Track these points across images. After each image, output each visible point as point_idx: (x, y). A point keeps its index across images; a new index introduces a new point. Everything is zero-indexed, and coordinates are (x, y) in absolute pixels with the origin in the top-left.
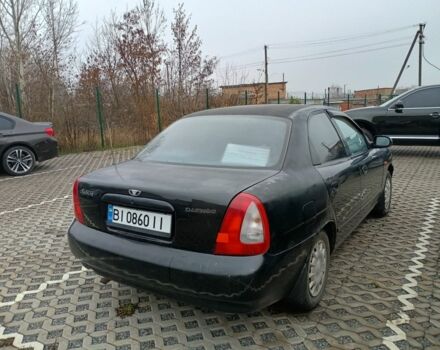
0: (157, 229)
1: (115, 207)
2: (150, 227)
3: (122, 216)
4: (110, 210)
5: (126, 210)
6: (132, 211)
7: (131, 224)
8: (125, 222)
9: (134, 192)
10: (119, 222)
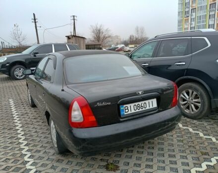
0: (151, 107)
1: (125, 106)
2: (148, 108)
3: (130, 109)
4: (122, 108)
5: (132, 105)
6: (136, 104)
7: (137, 110)
8: (133, 111)
9: (140, 93)
10: (130, 112)
